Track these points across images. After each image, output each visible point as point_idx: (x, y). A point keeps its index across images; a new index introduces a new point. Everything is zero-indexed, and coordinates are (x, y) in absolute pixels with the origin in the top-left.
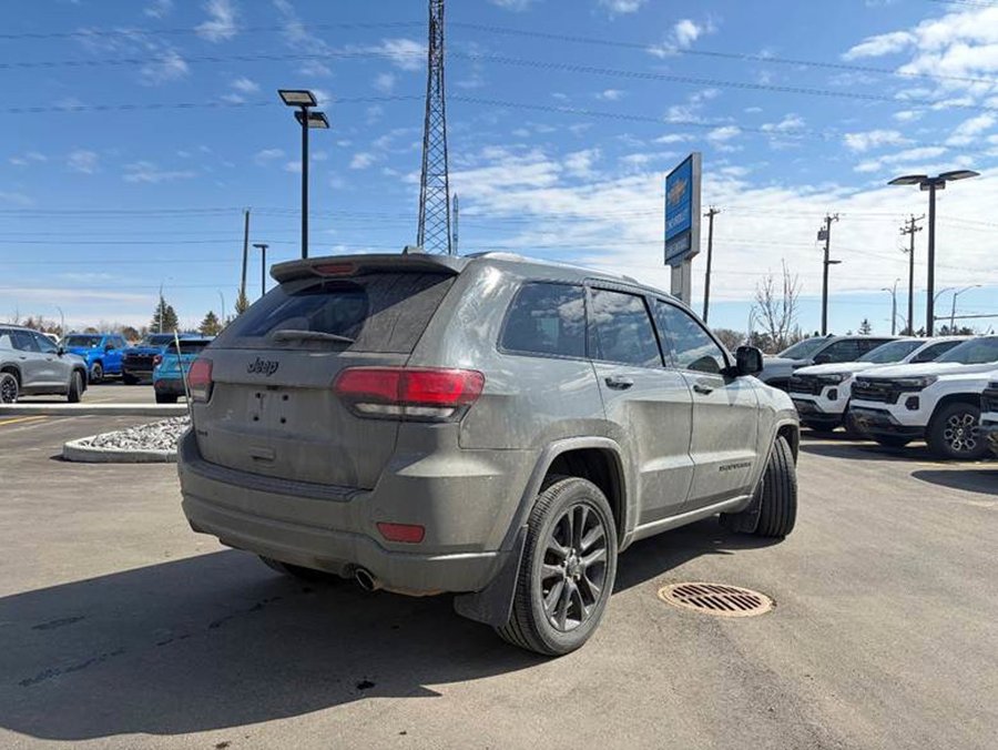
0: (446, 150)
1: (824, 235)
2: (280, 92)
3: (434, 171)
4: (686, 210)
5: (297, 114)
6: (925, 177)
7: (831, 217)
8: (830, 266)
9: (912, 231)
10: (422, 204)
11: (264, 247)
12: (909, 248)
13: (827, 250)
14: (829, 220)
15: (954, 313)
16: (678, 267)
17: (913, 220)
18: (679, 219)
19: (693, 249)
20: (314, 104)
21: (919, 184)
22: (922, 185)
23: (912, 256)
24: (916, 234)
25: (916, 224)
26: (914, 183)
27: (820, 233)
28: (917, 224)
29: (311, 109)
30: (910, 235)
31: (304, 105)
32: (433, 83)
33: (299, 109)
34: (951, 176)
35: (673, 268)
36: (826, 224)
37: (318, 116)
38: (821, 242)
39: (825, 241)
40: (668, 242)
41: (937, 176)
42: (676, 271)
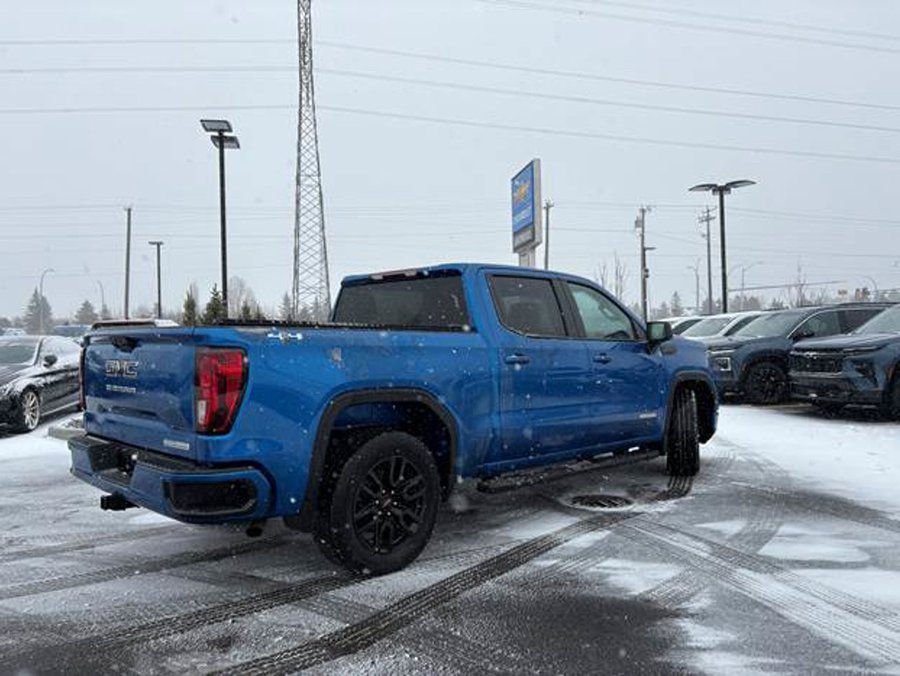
0: (317, 153)
1: (640, 223)
2: (202, 121)
3: (308, 172)
4: (530, 208)
5: (213, 137)
6: (715, 185)
7: (645, 208)
8: (647, 252)
9: (708, 219)
10: (298, 202)
11: (159, 244)
12: (705, 232)
13: (643, 237)
14: (643, 211)
15: (743, 284)
16: (524, 255)
17: (708, 211)
18: (524, 214)
19: (537, 240)
20: (230, 130)
21: (711, 191)
22: (714, 191)
23: (709, 240)
24: (711, 222)
25: (710, 213)
26: (707, 190)
27: (636, 222)
28: (712, 214)
29: (226, 134)
30: (705, 223)
31: (221, 131)
32: (304, 95)
33: (216, 134)
34: (734, 184)
35: (520, 256)
36: (639, 214)
37: (233, 140)
39: (640, 229)
40: (516, 234)
41: (724, 184)
42: (522, 258)
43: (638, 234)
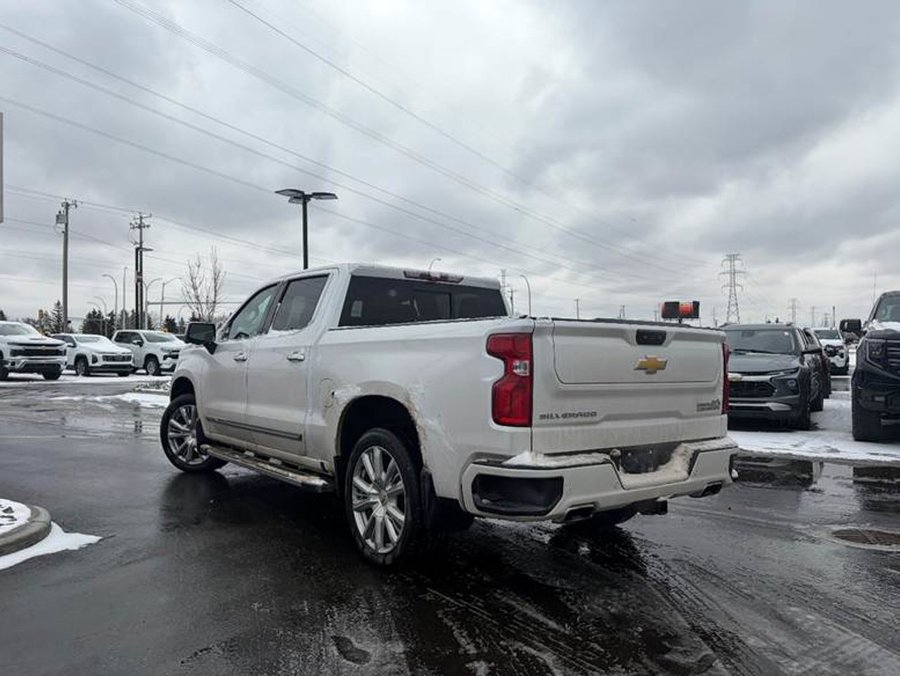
1: (62, 218)
7: (70, 202)
9: (140, 227)
13: (66, 233)
14: (68, 205)
15: (163, 299)
17: (141, 218)
24: (144, 230)
26: (289, 195)
27: (58, 216)
30: (138, 230)
36: (63, 209)
38: (59, 225)
39: (63, 226)
41: (309, 193)
43: (60, 231)
